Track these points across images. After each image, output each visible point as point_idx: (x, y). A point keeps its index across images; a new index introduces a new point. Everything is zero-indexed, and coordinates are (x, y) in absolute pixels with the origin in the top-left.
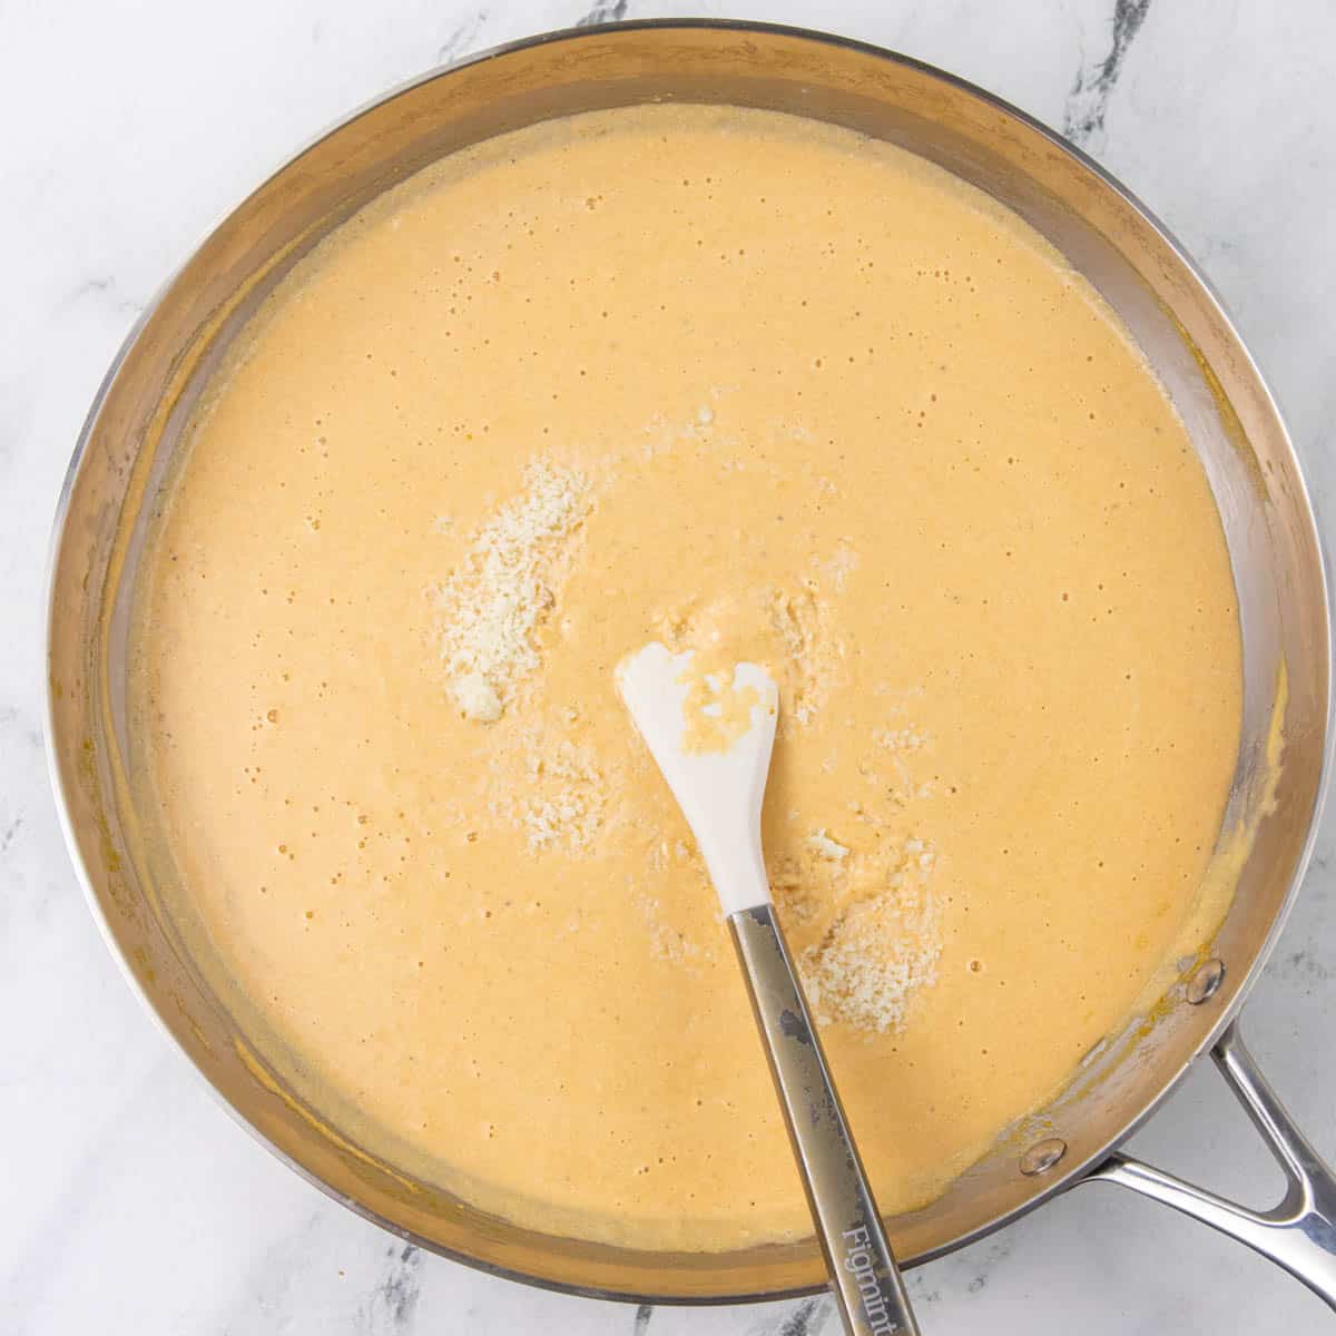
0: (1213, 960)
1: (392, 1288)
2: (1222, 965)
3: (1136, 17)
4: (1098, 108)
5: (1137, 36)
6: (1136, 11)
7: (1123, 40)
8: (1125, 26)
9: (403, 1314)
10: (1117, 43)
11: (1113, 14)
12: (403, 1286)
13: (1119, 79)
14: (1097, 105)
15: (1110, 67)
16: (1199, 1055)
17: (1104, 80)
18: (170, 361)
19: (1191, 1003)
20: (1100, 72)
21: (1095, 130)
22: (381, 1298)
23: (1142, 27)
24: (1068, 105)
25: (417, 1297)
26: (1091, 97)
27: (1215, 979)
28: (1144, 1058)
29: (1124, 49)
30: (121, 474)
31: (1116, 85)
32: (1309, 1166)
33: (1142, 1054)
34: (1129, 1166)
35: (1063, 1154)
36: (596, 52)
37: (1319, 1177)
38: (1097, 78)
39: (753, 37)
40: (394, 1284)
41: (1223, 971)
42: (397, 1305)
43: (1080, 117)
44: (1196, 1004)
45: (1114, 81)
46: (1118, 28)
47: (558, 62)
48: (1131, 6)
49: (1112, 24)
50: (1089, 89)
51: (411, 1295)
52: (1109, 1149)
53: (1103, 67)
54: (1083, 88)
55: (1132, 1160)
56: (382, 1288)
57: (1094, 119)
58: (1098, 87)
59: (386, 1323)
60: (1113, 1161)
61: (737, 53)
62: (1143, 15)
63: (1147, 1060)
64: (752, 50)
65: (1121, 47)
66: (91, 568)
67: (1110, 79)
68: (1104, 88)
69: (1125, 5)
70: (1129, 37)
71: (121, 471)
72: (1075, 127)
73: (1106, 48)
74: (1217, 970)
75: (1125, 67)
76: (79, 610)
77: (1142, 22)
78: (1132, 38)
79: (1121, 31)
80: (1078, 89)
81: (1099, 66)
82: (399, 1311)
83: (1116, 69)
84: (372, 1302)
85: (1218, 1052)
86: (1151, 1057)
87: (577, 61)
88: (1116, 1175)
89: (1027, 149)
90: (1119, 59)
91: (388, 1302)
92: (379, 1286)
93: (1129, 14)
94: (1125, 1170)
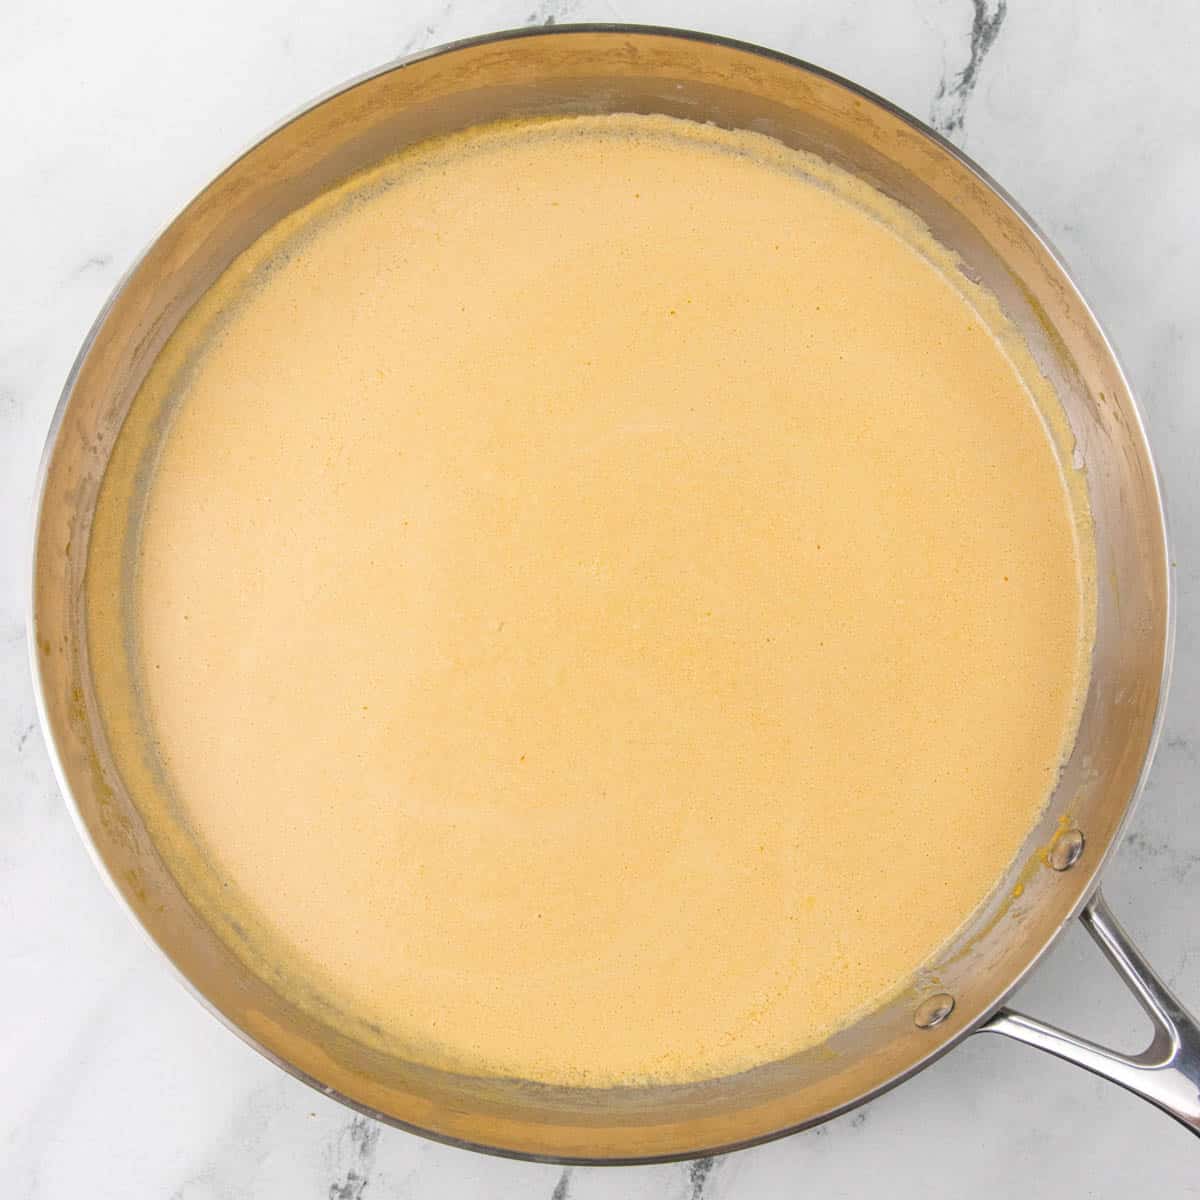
0: (1073, 831)
1: (357, 1127)
2: (1082, 836)
3: (989, 33)
4: (959, 110)
5: (993, 48)
6: (991, 27)
7: (979, 52)
8: (981, 40)
9: (366, 1148)
10: (974, 54)
11: (971, 30)
12: (366, 1126)
13: (977, 87)
14: (957, 107)
15: (968, 75)
16: (1070, 919)
17: (965, 86)
18: (133, 351)
19: (1056, 870)
20: (960, 79)
21: (956, 129)
22: (347, 1137)
23: (996, 41)
24: (932, 107)
25: (378, 1135)
26: (951, 101)
27: (1077, 847)
28: (1017, 919)
29: (980, 60)
30: (95, 452)
31: (975, 90)
32: (1176, 1014)
33: (1014, 916)
34: (1014, 1018)
35: (953, 1008)
36: (496, 59)
37: (1184, 1024)
38: (957, 85)
39: (633, 38)
40: (358, 1124)
41: (1083, 842)
42: (360, 1143)
43: (943, 119)
44: (1061, 870)
45: (972, 87)
46: (975, 41)
47: (463, 70)
48: (986, 23)
49: (969, 39)
50: (951, 93)
51: (373, 1133)
52: (998, 1004)
53: (962, 76)
54: (946, 93)
55: (1015, 1013)
56: (348, 1127)
57: (955, 119)
58: (958, 93)
59: (352, 1156)
60: (1001, 1014)
61: (619, 55)
62: (997, 30)
63: (1020, 922)
64: (633, 51)
65: (978, 58)
66: (72, 537)
67: (969, 84)
68: (963, 93)
69: (980, 23)
70: (985, 50)
71: (95, 449)
72: (939, 126)
73: (966, 58)
74: (1078, 840)
75: (981, 75)
76: (63, 574)
77: (995, 37)
78: (987, 51)
79: (977, 46)
80: (942, 94)
81: (959, 74)
82: (363, 1147)
83: (974, 77)
84: (340, 1139)
85: (1085, 916)
86: (1024, 918)
87: (478, 68)
88: (1002, 1026)
89: (878, 128)
90: (976, 69)
91: (354, 1139)
92: (346, 1125)
93: (984, 30)
94: (1011, 1021)
